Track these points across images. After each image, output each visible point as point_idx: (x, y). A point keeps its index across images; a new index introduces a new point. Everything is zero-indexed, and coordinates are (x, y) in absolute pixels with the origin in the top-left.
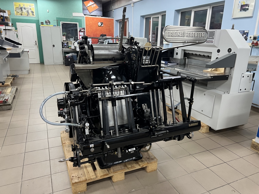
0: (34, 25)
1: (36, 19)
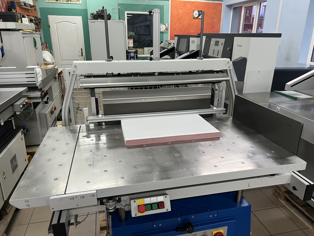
0: (78, 20)
1: (83, 8)
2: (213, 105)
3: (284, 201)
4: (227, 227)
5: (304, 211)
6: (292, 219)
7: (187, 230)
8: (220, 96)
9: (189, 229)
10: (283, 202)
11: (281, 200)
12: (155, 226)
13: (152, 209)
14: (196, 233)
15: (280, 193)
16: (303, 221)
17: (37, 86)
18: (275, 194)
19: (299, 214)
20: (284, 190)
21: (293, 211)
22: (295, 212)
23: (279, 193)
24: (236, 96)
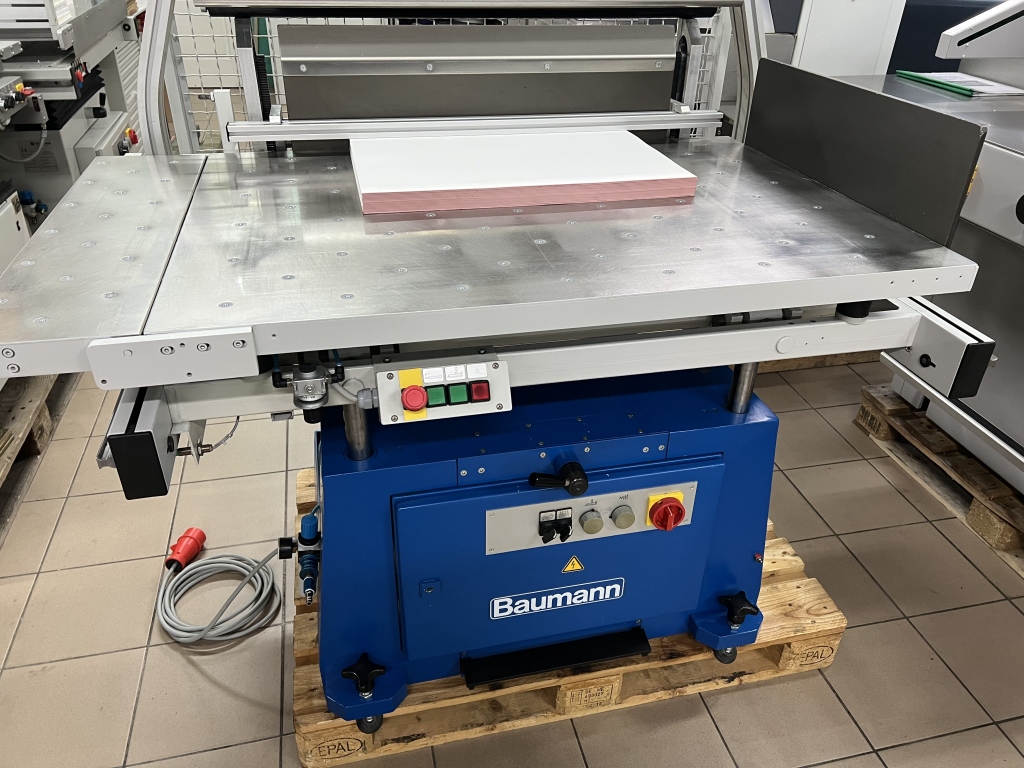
2: (680, 100)
3: (885, 442)
4: (696, 483)
5: (945, 469)
6: (906, 491)
7: (567, 483)
8: (707, 77)
9: (571, 480)
10: (883, 446)
11: (877, 438)
12: (464, 473)
13: (448, 402)
14: (595, 498)
15: (878, 417)
16: (938, 498)
17: (55, 38)
18: (860, 421)
19: (928, 479)
20: (888, 406)
21: (910, 469)
22: (916, 473)
23: (873, 418)
24: (762, 61)
